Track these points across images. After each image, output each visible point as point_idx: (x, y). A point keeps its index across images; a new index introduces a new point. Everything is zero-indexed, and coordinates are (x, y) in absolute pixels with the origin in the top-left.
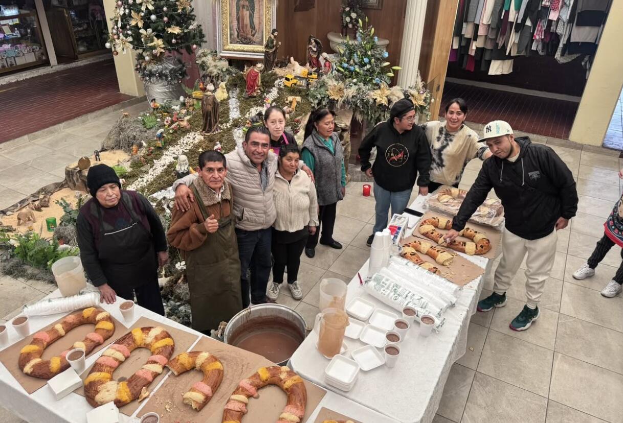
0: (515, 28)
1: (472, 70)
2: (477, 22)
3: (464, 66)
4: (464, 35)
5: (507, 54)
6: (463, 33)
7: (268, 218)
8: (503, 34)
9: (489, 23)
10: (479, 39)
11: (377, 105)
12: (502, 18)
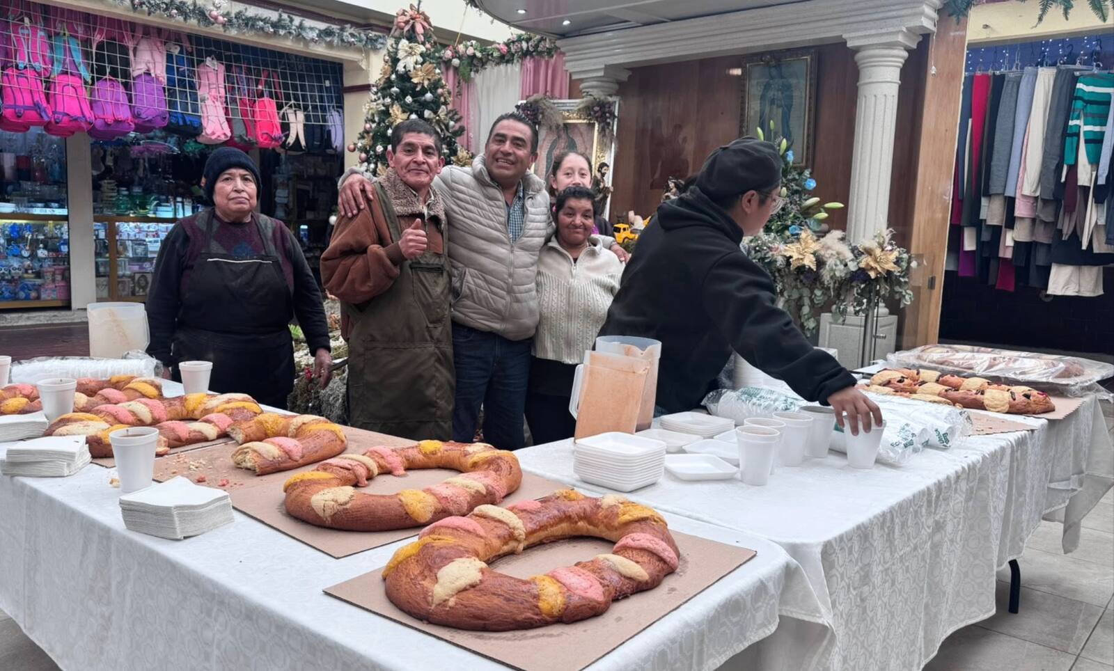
0: (1094, 196)
1: (1012, 289)
2: (1009, 193)
3: (991, 282)
4: (985, 220)
5: (1084, 247)
6: (982, 216)
7: (516, 305)
8: (1070, 210)
9: (1038, 194)
10: (1017, 225)
11: (792, 268)
12: (1063, 180)
